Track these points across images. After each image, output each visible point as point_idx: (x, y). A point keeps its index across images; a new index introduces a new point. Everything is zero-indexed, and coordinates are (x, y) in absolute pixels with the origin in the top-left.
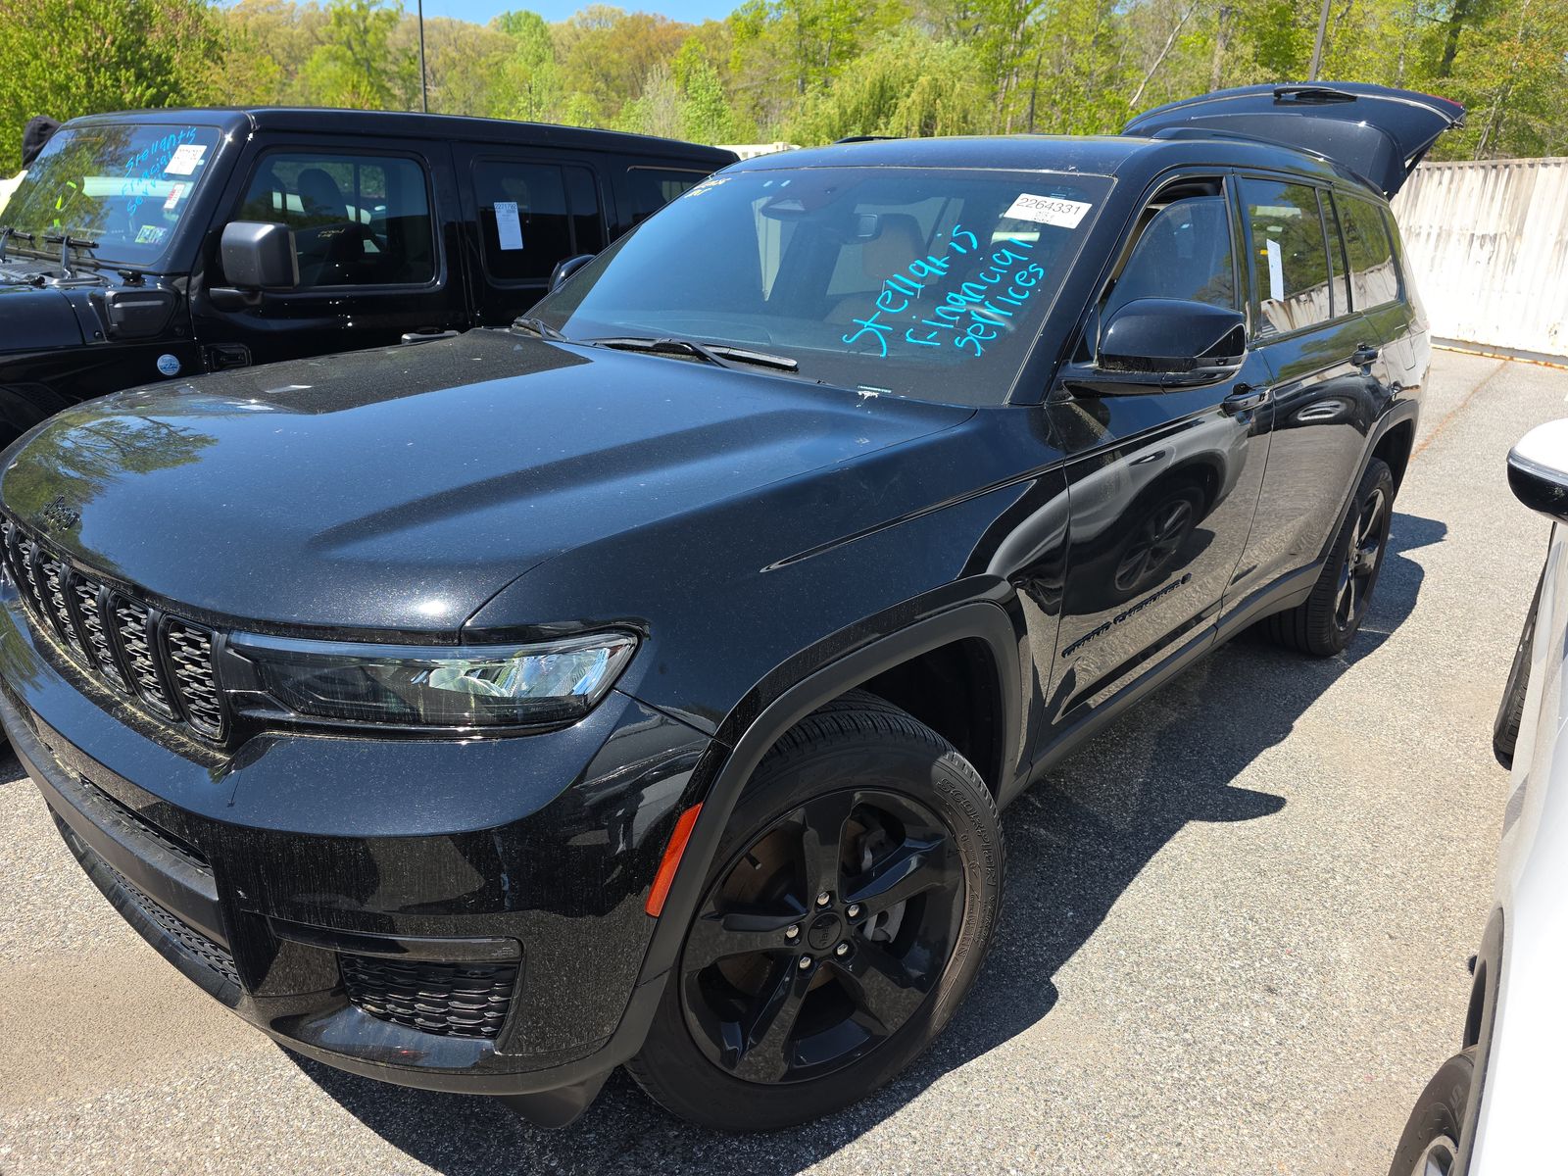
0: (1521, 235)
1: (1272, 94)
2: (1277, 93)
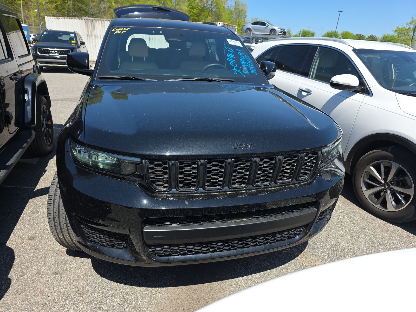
1: (152, 7)
2: (153, 8)
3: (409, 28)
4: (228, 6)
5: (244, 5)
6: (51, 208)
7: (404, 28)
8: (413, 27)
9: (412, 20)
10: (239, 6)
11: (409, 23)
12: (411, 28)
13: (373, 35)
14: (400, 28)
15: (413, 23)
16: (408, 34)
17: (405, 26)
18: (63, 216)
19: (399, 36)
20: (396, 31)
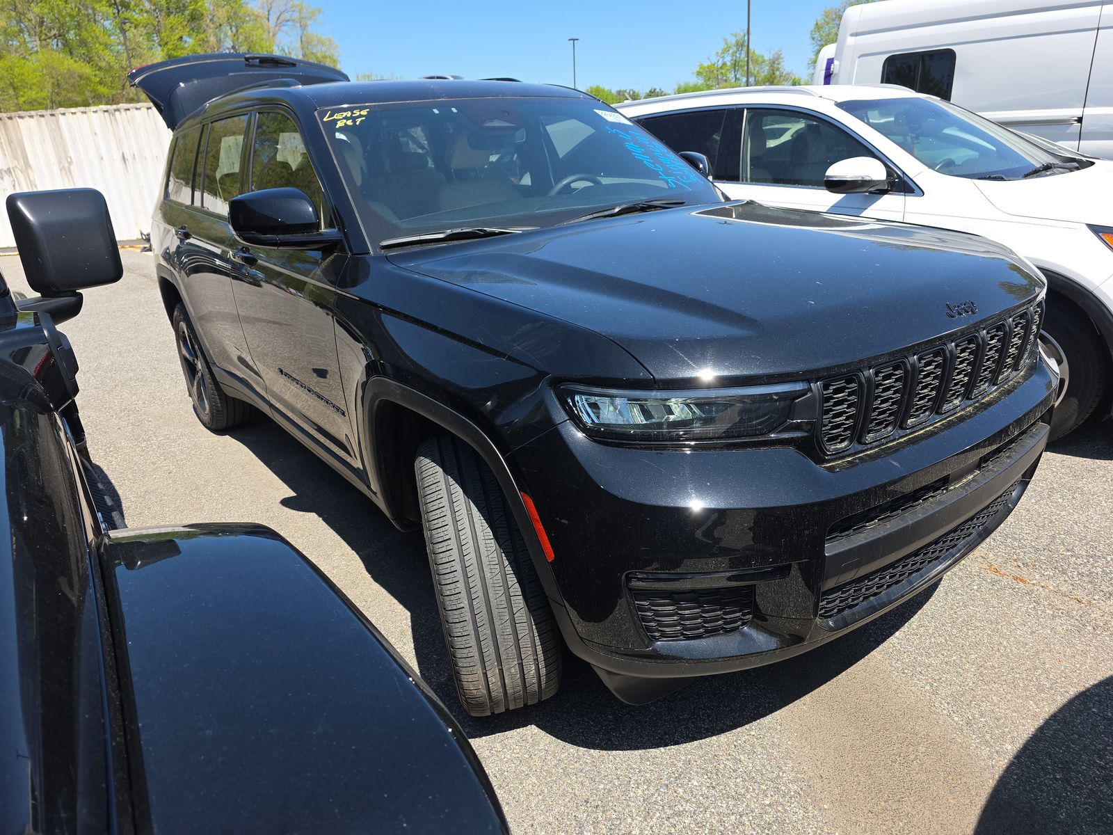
0: (30, 166)
1: (244, 59)
2: (247, 59)
3: (724, 64)
4: (280, 48)
5: (327, 43)
6: (462, 605)
7: (714, 65)
8: (732, 60)
9: (726, 46)
10: (314, 46)
11: (720, 52)
12: (729, 64)
13: (655, 89)
14: (706, 65)
15: (729, 51)
16: (725, 78)
17: (714, 60)
18: (503, 614)
19: (708, 85)
20: (699, 74)
